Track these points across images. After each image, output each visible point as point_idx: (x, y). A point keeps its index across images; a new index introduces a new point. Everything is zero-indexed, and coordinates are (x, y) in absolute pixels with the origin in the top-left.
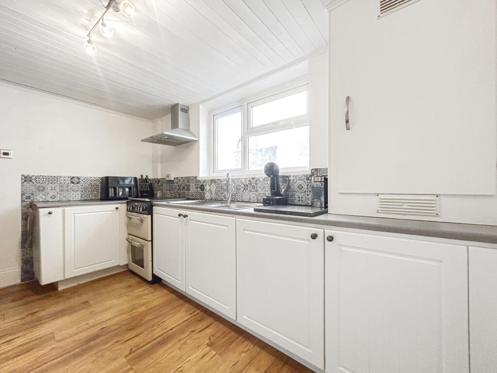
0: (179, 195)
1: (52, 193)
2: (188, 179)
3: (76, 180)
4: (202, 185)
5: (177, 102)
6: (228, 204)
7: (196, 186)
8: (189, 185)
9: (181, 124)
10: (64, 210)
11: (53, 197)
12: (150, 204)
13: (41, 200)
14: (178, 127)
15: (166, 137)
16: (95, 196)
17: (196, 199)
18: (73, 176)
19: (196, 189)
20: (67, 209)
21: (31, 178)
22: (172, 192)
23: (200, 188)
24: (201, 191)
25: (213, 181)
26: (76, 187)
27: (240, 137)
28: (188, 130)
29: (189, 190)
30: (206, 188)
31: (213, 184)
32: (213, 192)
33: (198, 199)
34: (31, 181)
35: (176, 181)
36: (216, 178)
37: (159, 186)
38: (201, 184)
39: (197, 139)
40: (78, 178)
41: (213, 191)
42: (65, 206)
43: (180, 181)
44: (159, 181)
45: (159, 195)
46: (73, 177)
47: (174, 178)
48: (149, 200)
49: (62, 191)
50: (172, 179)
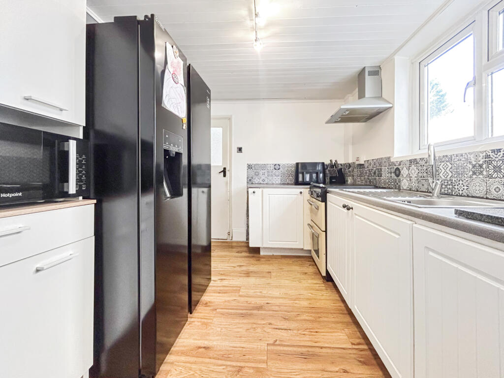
0: (370, 182)
1: (263, 177)
2: (379, 162)
3: (277, 167)
4: (398, 169)
5: (364, 66)
6: (434, 199)
7: (389, 171)
8: (381, 169)
9: (369, 92)
10: (263, 191)
11: (264, 180)
12: (324, 190)
13: (257, 182)
14: (364, 96)
15: (347, 112)
16: (291, 180)
17: (390, 188)
18: (275, 163)
19: (390, 174)
20: (265, 190)
21: (251, 166)
22: (363, 178)
23: (395, 172)
24: (396, 178)
25: (413, 162)
26: (277, 172)
27: (471, 78)
28: (380, 97)
29: (381, 176)
30: (402, 172)
31: (413, 166)
32: (414, 179)
33: (392, 188)
34: (252, 168)
35: (366, 165)
36: (418, 157)
37: (350, 172)
38: (395, 167)
39: (391, 105)
40: (279, 165)
41: (413, 177)
42: (264, 187)
43: (370, 165)
44: (349, 166)
45: (349, 182)
46: (276, 165)
47: (365, 161)
48: (324, 186)
49: (268, 176)
50: (362, 162)
